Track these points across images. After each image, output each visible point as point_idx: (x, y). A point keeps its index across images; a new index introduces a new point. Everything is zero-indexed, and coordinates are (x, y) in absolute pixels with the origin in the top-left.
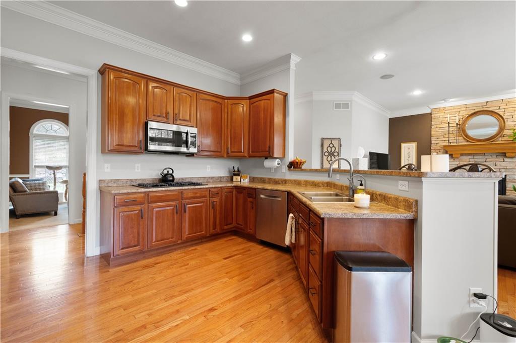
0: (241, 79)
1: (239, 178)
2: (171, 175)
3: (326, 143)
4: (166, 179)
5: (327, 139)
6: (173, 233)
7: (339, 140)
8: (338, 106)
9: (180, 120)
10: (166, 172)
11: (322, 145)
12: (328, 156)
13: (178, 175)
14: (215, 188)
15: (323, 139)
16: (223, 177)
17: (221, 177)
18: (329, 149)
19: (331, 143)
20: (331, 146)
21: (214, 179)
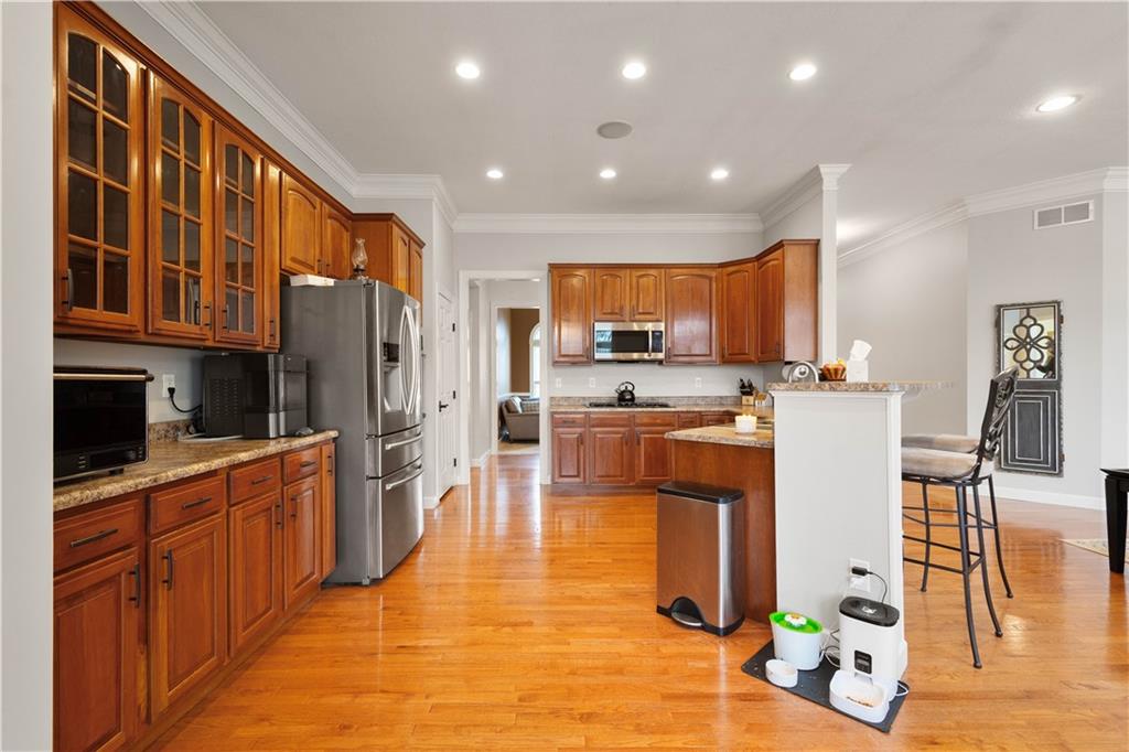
0: (764, 221)
1: (751, 398)
2: (631, 393)
3: (1011, 319)
4: (625, 398)
5: (1013, 306)
6: (622, 471)
7: (1056, 304)
8: (1047, 218)
9: (640, 314)
10: (623, 388)
11: (998, 324)
12: (1018, 349)
13: (641, 393)
14: (687, 412)
15: (999, 309)
16: (727, 397)
17: (721, 397)
18: (1022, 332)
19: (1028, 316)
20: (1029, 322)
21: (708, 400)
